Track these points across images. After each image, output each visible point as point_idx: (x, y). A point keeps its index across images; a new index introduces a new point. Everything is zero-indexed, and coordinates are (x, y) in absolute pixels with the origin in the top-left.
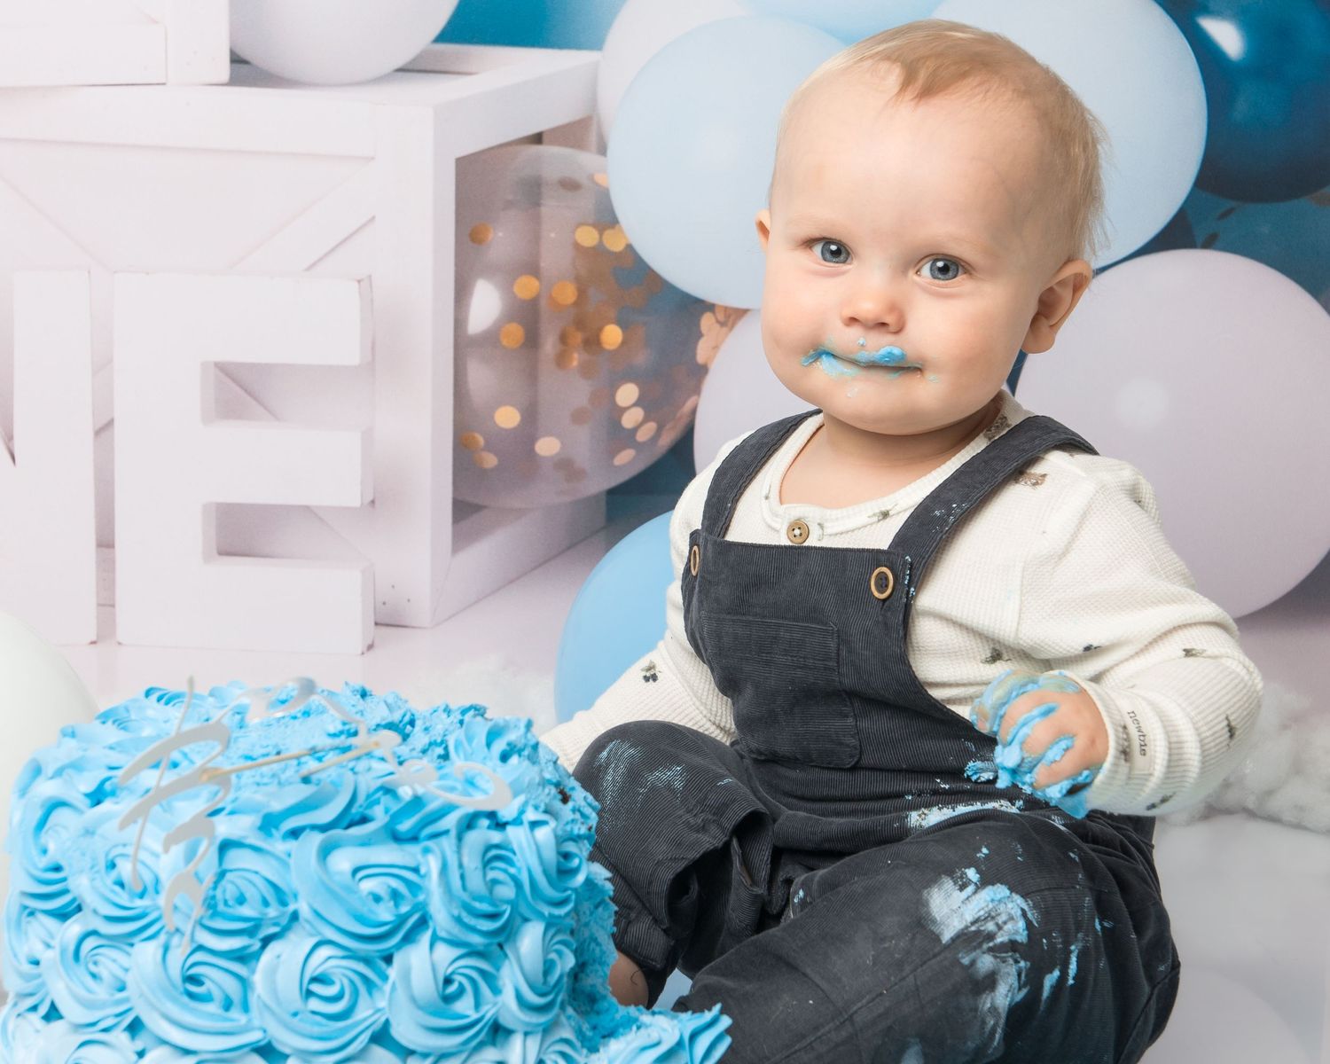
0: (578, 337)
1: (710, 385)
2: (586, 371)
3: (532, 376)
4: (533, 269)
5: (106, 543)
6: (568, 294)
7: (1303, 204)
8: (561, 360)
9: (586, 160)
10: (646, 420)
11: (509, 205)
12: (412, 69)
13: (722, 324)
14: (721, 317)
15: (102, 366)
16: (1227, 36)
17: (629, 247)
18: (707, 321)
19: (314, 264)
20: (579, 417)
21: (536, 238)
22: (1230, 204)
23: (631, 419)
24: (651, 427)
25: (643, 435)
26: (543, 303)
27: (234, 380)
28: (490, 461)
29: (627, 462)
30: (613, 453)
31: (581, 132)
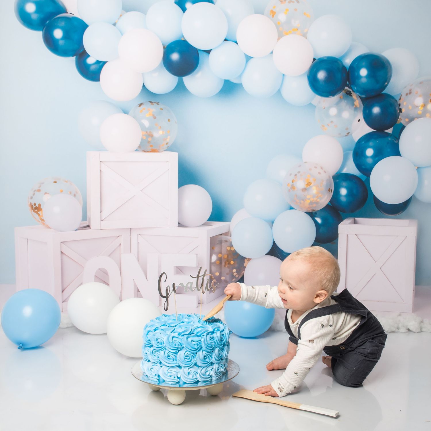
0: (227, 263)
1: (246, 269)
2: (228, 267)
3: (221, 268)
4: (221, 253)
6: (226, 257)
7: (330, 244)
8: (225, 266)
9: (228, 237)
11: (218, 244)
12: (204, 225)
14: (248, 260)
15: (160, 267)
16: (319, 220)
17: (235, 250)
18: (246, 260)
19: (190, 252)
20: (227, 274)
21: (221, 248)
22: (320, 244)
23: (235, 274)
24: (238, 275)
26: (222, 258)
27: (179, 269)
30: (232, 279)
31: (228, 234)
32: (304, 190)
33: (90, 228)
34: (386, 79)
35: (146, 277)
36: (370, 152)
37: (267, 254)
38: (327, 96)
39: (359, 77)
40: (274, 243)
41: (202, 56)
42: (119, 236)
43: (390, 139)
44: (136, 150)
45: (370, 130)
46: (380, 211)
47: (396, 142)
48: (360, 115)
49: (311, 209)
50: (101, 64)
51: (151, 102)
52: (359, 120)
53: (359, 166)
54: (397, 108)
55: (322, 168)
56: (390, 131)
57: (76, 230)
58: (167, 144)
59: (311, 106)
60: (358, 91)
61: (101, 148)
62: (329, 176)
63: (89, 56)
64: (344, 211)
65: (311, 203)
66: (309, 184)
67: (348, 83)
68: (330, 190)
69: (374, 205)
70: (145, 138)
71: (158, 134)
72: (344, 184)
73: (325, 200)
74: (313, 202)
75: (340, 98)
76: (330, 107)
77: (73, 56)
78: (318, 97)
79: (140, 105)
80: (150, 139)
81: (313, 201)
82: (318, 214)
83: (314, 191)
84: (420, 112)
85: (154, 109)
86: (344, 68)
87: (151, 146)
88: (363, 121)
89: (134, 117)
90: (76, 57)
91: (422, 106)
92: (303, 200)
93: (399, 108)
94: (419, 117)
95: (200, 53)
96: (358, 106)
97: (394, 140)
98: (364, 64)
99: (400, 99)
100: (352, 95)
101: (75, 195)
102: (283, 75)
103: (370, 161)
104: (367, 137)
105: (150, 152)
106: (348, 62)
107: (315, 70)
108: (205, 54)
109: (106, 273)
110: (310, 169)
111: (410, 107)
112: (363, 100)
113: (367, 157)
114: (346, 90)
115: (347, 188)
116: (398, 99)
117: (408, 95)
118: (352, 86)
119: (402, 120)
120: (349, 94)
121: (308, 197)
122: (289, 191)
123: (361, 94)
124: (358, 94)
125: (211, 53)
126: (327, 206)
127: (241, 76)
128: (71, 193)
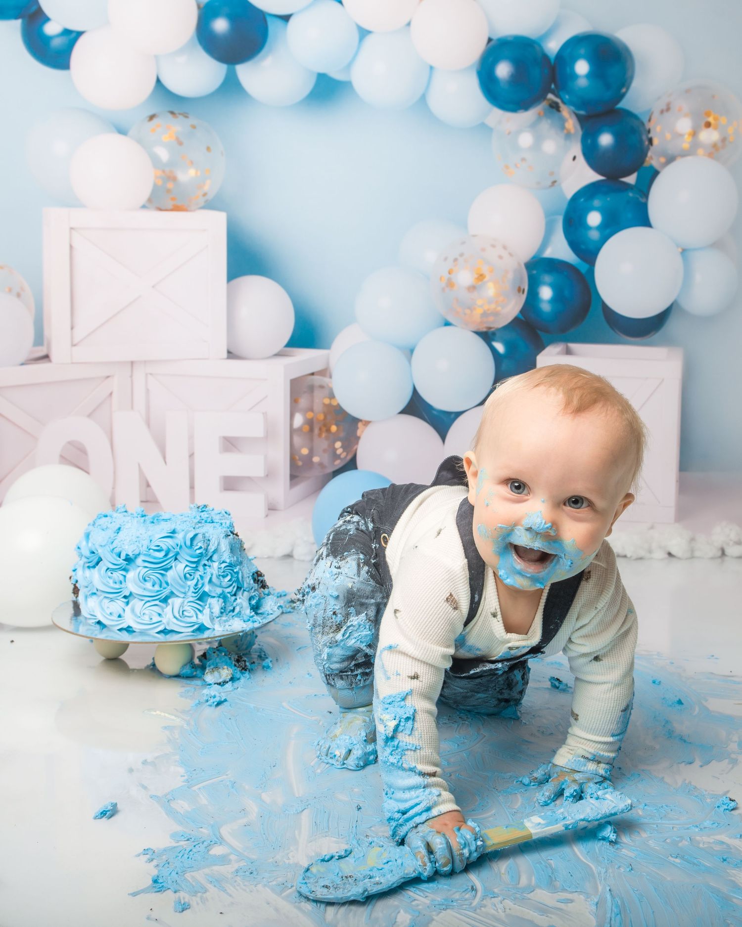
0: (324, 429)
1: (361, 442)
2: (327, 438)
3: (311, 440)
4: (312, 410)
5: (192, 487)
6: (321, 417)
8: (320, 435)
9: (326, 380)
10: (343, 451)
11: (305, 392)
12: (278, 355)
13: (364, 425)
14: (364, 423)
15: (191, 437)
16: (500, 347)
17: (338, 405)
18: (360, 425)
19: (251, 409)
20: (325, 451)
21: (312, 401)
23: (339, 451)
24: (345, 454)
25: (343, 456)
26: (314, 419)
27: (228, 441)
28: (300, 463)
29: (338, 464)
30: (334, 461)
31: (325, 372)
32: (472, 288)
33: (50, 361)
34: (624, 82)
35: (164, 458)
36: (594, 219)
37: (402, 412)
38: (514, 110)
39: (574, 76)
40: (415, 391)
41: (273, 26)
42: (108, 377)
43: (631, 195)
44: (144, 207)
45: (593, 177)
46: (615, 332)
47: (643, 200)
48: (576, 149)
49: (486, 325)
50: (74, 35)
51: (172, 113)
52: (574, 158)
53: (574, 245)
54: (644, 138)
55: (505, 248)
56: (631, 179)
57: (22, 364)
58: (205, 195)
59: (483, 129)
60: (571, 103)
61: (71, 202)
62: (519, 264)
63: (48, 19)
64: (547, 331)
65: (485, 314)
66: (481, 277)
67: (553, 86)
68: (520, 290)
69: (602, 318)
70: (160, 183)
71: (187, 175)
72: (547, 278)
73: (512, 308)
74: (489, 312)
75: (539, 114)
76: (519, 132)
77: (16, 18)
78: (497, 112)
79: (152, 117)
80: (170, 185)
81: (488, 310)
82: (498, 334)
83: (490, 290)
84: (686, 146)
85: (177, 126)
86: (545, 57)
87: (173, 199)
88: (581, 159)
89: (139, 141)
90: (23, 23)
91: (690, 134)
92: (469, 308)
93: (647, 137)
94: (684, 154)
95: (269, 20)
96: (572, 131)
97: (638, 196)
98: (582, 51)
99: (650, 120)
100: (561, 109)
101: (19, 295)
102: (431, 68)
103: (594, 235)
104: (590, 191)
105: (172, 210)
106: (553, 46)
107: (491, 59)
108: (280, 23)
109: (82, 450)
110: (483, 250)
111: (668, 136)
112: (581, 119)
113: (590, 228)
114: (550, 100)
115: (553, 286)
116: (645, 120)
117: (666, 114)
118: (561, 93)
119: (653, 159)
120: (555, 107)
121: (479, 302)
122: (443, 289)
123: (578, 107)
124: (572, 108)
125: (292, 20)
126: (516, 320)
127: (349, 67)
128: (10, 290)
